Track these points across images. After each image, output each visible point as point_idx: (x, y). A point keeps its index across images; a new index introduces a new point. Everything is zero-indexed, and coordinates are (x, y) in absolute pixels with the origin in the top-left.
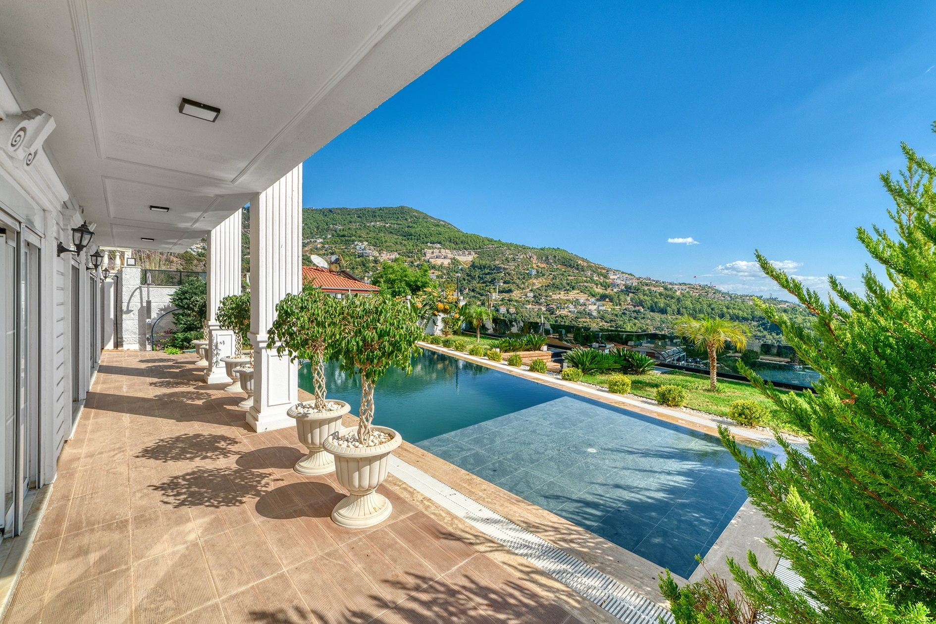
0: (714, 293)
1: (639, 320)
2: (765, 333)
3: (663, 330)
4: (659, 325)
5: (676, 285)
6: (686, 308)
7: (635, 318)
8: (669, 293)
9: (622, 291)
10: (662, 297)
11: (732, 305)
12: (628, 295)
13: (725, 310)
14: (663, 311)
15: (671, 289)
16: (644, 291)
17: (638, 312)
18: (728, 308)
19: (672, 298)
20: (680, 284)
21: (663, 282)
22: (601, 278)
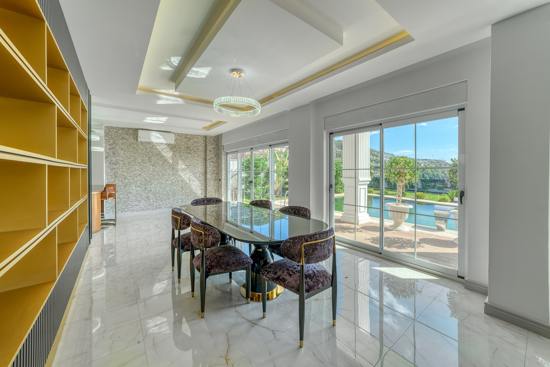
0: (445, 165)
6: (428, 174)
22: (375, 157)
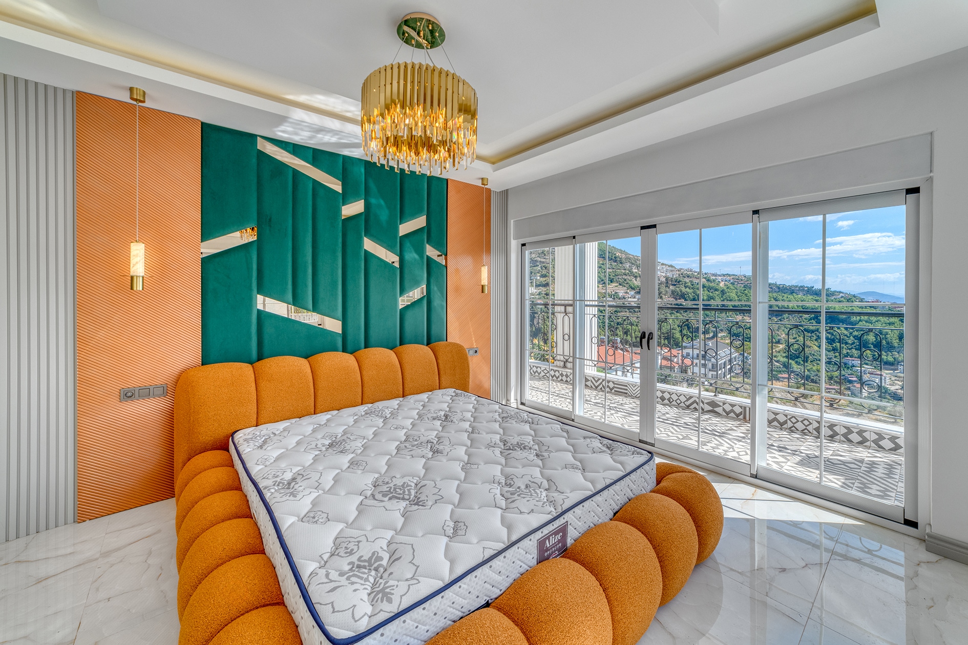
1: (681, 314)
5: (719, 276)
7: (677, 312)
8: (712, 285)
9: (662, 283)
10: (705, 289)
11: (781, 297)
12: (669, 287)
15: (714, 281)
16: (686, 283)
17: (680, 305)
18: (776, 300)
19: (716, 290)
20: (724, 275)
21: (706, 274)
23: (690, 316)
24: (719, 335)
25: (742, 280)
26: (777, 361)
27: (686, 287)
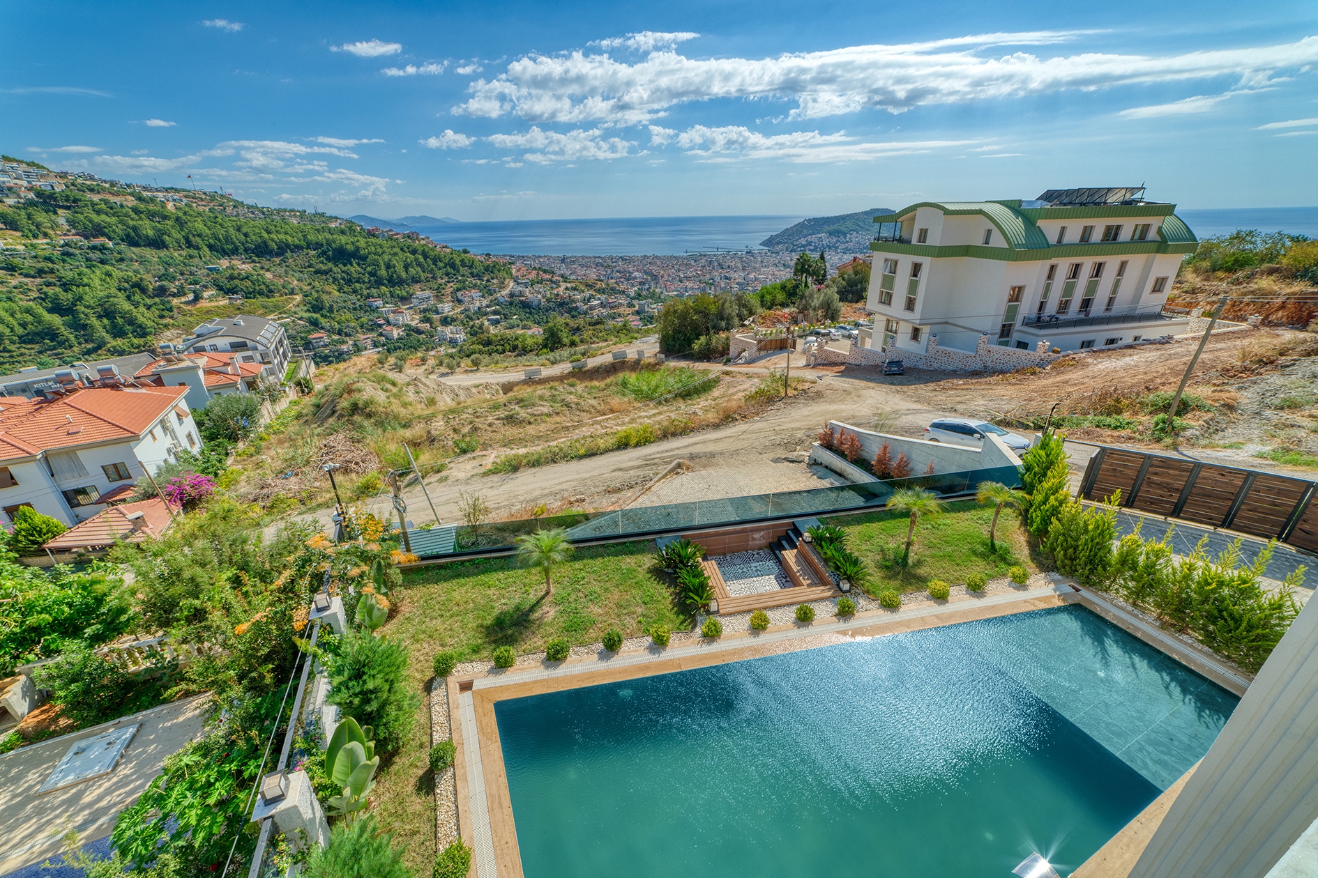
0: (234, 207)
1: (112, 265)
2: (330, 265)
3: (174, 278)
4: (163, 271)
5: (157, 190)
6: (200, 235)
7: (102, 262)
8: (151, 207)
9: (31, 203)
10: (143, 216)
11: (272, 227)
12: (55, 213)
13: (266, 235)
14: (157, 243)
15: (151, 200)
16: (93, 204)
17: (102, 249)
18: (269, 233)
19: (165, 217)
20: (167, 190)
21: (128, 186)
23: (134, 268)
24: (206, 295)
25: (202, 200)
26: (301, 319)
27: (99, 212)
